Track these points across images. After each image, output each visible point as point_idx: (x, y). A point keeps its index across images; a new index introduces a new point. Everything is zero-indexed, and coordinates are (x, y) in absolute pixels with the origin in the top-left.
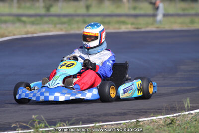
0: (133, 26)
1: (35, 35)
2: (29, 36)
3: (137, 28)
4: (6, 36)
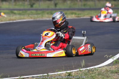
0: (76, 16)
1: (14, 21)
2: (11, 21)
3: (78, 17)
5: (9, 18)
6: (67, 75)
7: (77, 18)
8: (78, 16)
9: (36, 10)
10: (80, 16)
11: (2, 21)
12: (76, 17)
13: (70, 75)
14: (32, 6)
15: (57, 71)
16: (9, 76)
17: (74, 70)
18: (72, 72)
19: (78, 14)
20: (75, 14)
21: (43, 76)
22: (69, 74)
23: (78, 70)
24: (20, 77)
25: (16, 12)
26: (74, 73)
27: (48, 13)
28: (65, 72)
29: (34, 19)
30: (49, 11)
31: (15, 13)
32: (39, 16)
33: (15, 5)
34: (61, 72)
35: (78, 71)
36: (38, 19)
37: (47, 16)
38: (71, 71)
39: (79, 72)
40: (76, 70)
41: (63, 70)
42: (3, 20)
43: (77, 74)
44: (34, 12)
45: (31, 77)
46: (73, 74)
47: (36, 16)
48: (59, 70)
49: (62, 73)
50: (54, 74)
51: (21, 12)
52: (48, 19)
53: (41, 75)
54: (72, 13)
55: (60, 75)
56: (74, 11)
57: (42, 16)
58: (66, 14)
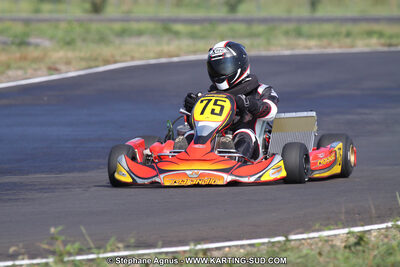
0: (383, 41)
1: (175, 59)
2: (163, 60)
3: (390, 45)
4: (115, 62)
5: (158, 49)
6: (353, 240)
7: (386, 49)
8: (388, 41)
9: (249, 21)
10: (394, 41)
11: (133, 59)
12: (384, 45)
13: (362, 243)
15: (317, 226)
17: (376, 223)
18: (369, 231)
19: (391, 37)
20: (381, 35)
21: (269, 242)
22: (360, 239)
23: (390, 224)
24: (195, 245)
25: (179, 27)
26: (374, 234)
27: (287, 33)
28: (346, 230)
30: (291, 26)
31: (177, 34)
32: (257, 41)
33: (178, 5)
34: (330, 229)
35: (387, 228)
37: (284, 41)
38: (367, 228)
39: (394, 232)
40: (384, 226)
41: (337, 225)
42: (137, 55)
43: (386, 237)
44: (241, 27)
45: (229, 247)
46: (373, 239)
48: (325, 225)
49: (335, 235)
50: (309, 238)
51: (197, 28)
52: (287, 52)
53: (266, 240)
54: (370, 34)
55: (327, 240)
56: (376, 27)
57: (268, 42)
58: (348, 35)
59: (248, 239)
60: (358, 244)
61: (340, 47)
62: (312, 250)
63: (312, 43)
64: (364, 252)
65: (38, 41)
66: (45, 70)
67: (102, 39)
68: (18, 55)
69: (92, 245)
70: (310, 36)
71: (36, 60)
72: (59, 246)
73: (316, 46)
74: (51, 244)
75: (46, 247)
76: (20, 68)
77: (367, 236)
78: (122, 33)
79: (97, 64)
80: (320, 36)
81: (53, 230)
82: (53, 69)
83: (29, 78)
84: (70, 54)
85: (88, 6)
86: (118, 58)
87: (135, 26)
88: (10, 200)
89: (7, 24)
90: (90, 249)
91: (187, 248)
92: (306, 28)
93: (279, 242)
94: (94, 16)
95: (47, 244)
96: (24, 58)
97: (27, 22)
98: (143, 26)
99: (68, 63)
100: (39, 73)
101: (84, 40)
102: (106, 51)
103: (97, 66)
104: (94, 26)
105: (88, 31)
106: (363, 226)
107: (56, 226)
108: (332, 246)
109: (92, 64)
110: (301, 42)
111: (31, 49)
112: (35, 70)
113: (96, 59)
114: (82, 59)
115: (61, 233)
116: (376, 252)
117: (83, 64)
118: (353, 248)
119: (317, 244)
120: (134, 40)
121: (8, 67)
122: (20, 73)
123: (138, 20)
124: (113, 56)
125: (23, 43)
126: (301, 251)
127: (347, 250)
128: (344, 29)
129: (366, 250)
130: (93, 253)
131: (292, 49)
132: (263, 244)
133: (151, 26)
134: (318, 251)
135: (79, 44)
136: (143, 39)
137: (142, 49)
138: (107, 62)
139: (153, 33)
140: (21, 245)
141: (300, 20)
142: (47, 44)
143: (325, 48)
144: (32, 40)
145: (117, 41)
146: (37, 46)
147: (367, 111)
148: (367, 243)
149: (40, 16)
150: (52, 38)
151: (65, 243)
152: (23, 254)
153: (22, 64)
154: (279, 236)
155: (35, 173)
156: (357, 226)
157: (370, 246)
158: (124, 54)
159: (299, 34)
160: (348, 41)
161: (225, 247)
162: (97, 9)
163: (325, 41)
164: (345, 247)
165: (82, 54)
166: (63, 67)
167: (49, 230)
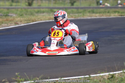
0: (119, 14)
3: (121, 16)
4: (36, 21)
5: (49, 17)
6: (110, 76)
7: (120, 17)
8: (121, 14)
9: (77, 8)
11: (41, 20)
12: (119, 16)
13: (113, 77)
14: (72, 4)
15: (99, 72)
16: (49, 77)
17: (117, 71)
18: (115, 74)
19: (122, 13)
20: (119, 12)
21: (84, 77)
22: (113, 76)
23: (122, 72)
24: (61, 78)
26: (117, 74)
27: (89, 12)
28: (108, 73)
29: (75, 18)
30: (90, 10)
32: (80, 14)
33: (55, 3)
34: (103, 73)
35: (121, 73)
36: (79, 18)
37: (88, 14)
38: (115, 73)
39: (123, 74)
40: (120, 72)
41: (105, 72)
42: (42, 19)
43: (121, 75)
44: (75, 10)
46: (117, 76)
47: (77, 15)
48: (102, 72)
49: (105, 75)
50: (97, 76)
53: (83, 77)
54: (115, 12)
55: (102, 77)
56: (117, 10)
57: (83, 15)
58: (108, 12)
59: (77, 76)
60: (112, 78)
61: (106, 16)
62: (98, 80)
63: (97, 15)
64: (114, 80)
65: (12, 15)
66: (14, 24)
67: (32, 14)
68: (5, 19)
69: (29, 79)
70: (97, 13)
71: (11, 21)
72: (18, 79)
73: (98, 16)
74: (16, 78)
75: (14, 79)
76: (6, 23)
77: (115, 75)
78: (38, 12)
79: (30, 22)
80: (100, 13)
81: (16, 74)
82: (16, 23)
83: (9, 26)
84: (22, 19)
85: (27, 4)
86: (36, 20)
87: (42, 10)
88: (3, 64)
89: (2, 9)
90: (28, 80)
91: (58, 79)
92: (95, 10)
93: (87, 77)
94: (29, 7)
95: (15, 78)
96: (7, 20)
97: (8, 9)
98: (44, 10)
99: (21, 22)
100: (12, 24)
101: (26, 14)
102: (33, 18)
103: (30, 23)
104: (29, 10)
105: (27, 12)
106: (113, 72)
107: (17, 72)
108: (104, 78)
109: (29, 22)
110: (94, 15)
111: (9, 17)
112: (11, 24)
113: (30, 20)
114: (25, 20)
115: (19, 75)
116: (117, 80)
117: (26, 22)
118: (110, 79)
119: (99, 78)
120: (42, 14)
121: (2, 23)
122: (6, 25)
123: (43, 8)
124: (35, 19)
125: (7, 16)
126: (94, 80)
127: (109, 80)
128: (107, 10)
129: (115, 80)
130: (29, 81)
131: (91, 17)
132: (82, 78)
133: (47, 10)
134: (99, 80)
135: (25, 15)
136: (44, 14)
137: (44, 17)
138: (33, 21)
139: (47, 12)
140: (6, 79)
141: (93, 8)
142: (14, 15)
143: (101, 16)
144: (10, 14)
145: (36, 15)
146: (11, 16)
147: (115, 36)
148: (115, 77)
149: (12, 7)
150: (16, 14)
151: (20, 78)
152: (7, 82)
153: (6, 22)
154: (87, 75)
155: (11, 56)
156: (111, 72)
157: (116, 78)
158: (39, 19)
159: (93, 12)
160: (108, 14)
161: (70, 79)
162: (30, 4)
163: (101, 14)
164: (108, 79)
165: (25, 19)
166: (19, 23)
167: (15, 74)
